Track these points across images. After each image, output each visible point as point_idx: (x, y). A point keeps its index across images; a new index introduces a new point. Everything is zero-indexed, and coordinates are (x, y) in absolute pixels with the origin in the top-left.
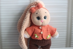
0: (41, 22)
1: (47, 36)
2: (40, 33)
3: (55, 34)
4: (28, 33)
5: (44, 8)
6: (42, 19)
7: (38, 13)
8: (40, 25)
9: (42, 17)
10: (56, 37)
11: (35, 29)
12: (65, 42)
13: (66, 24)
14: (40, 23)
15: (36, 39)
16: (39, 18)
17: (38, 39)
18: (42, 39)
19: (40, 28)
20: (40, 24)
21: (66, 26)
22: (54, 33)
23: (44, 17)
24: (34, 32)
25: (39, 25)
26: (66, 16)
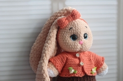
0: (79, 44)
1: (92, 70)
2: (79, 65)
3: (103, 67)
4: (55, 66)
5: (82, 19)
6: (81, 38)
7: (74, 28)
9: (81, 35)
10: (104, 72)
11: (67, 59)
13: (115, 50)
14: (77, 45)
17: (77, 76)
18: (83, 75)
19: (77, 55)
20: (78, 47)
21: (115, 54)
22: (102, 65)
24: (65, 65)
26: (115, 37)
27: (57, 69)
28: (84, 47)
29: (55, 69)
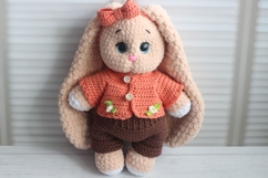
0: (127, 61)
1: (148, 109)
6: (132, 50)
7: (123, 32)
8: (125, 71)
9: (133, 45)
11: (107, 84)
12: (225, 128)
14: (124, 63)
15: (110, 117)
16: (123, 47)
19: (126, 79)
22: (175, 98)
23: (139, 46)
24: (103, 94)
25: (120, 70)
27: (87, 99)
28: (137, 66)
29: (82, 98)
